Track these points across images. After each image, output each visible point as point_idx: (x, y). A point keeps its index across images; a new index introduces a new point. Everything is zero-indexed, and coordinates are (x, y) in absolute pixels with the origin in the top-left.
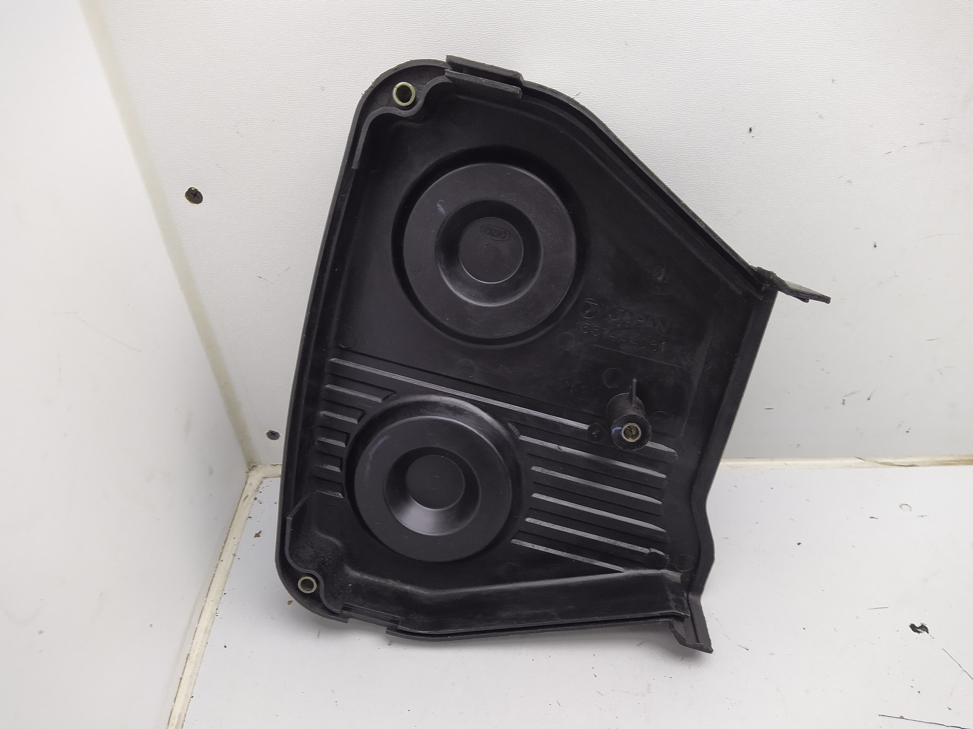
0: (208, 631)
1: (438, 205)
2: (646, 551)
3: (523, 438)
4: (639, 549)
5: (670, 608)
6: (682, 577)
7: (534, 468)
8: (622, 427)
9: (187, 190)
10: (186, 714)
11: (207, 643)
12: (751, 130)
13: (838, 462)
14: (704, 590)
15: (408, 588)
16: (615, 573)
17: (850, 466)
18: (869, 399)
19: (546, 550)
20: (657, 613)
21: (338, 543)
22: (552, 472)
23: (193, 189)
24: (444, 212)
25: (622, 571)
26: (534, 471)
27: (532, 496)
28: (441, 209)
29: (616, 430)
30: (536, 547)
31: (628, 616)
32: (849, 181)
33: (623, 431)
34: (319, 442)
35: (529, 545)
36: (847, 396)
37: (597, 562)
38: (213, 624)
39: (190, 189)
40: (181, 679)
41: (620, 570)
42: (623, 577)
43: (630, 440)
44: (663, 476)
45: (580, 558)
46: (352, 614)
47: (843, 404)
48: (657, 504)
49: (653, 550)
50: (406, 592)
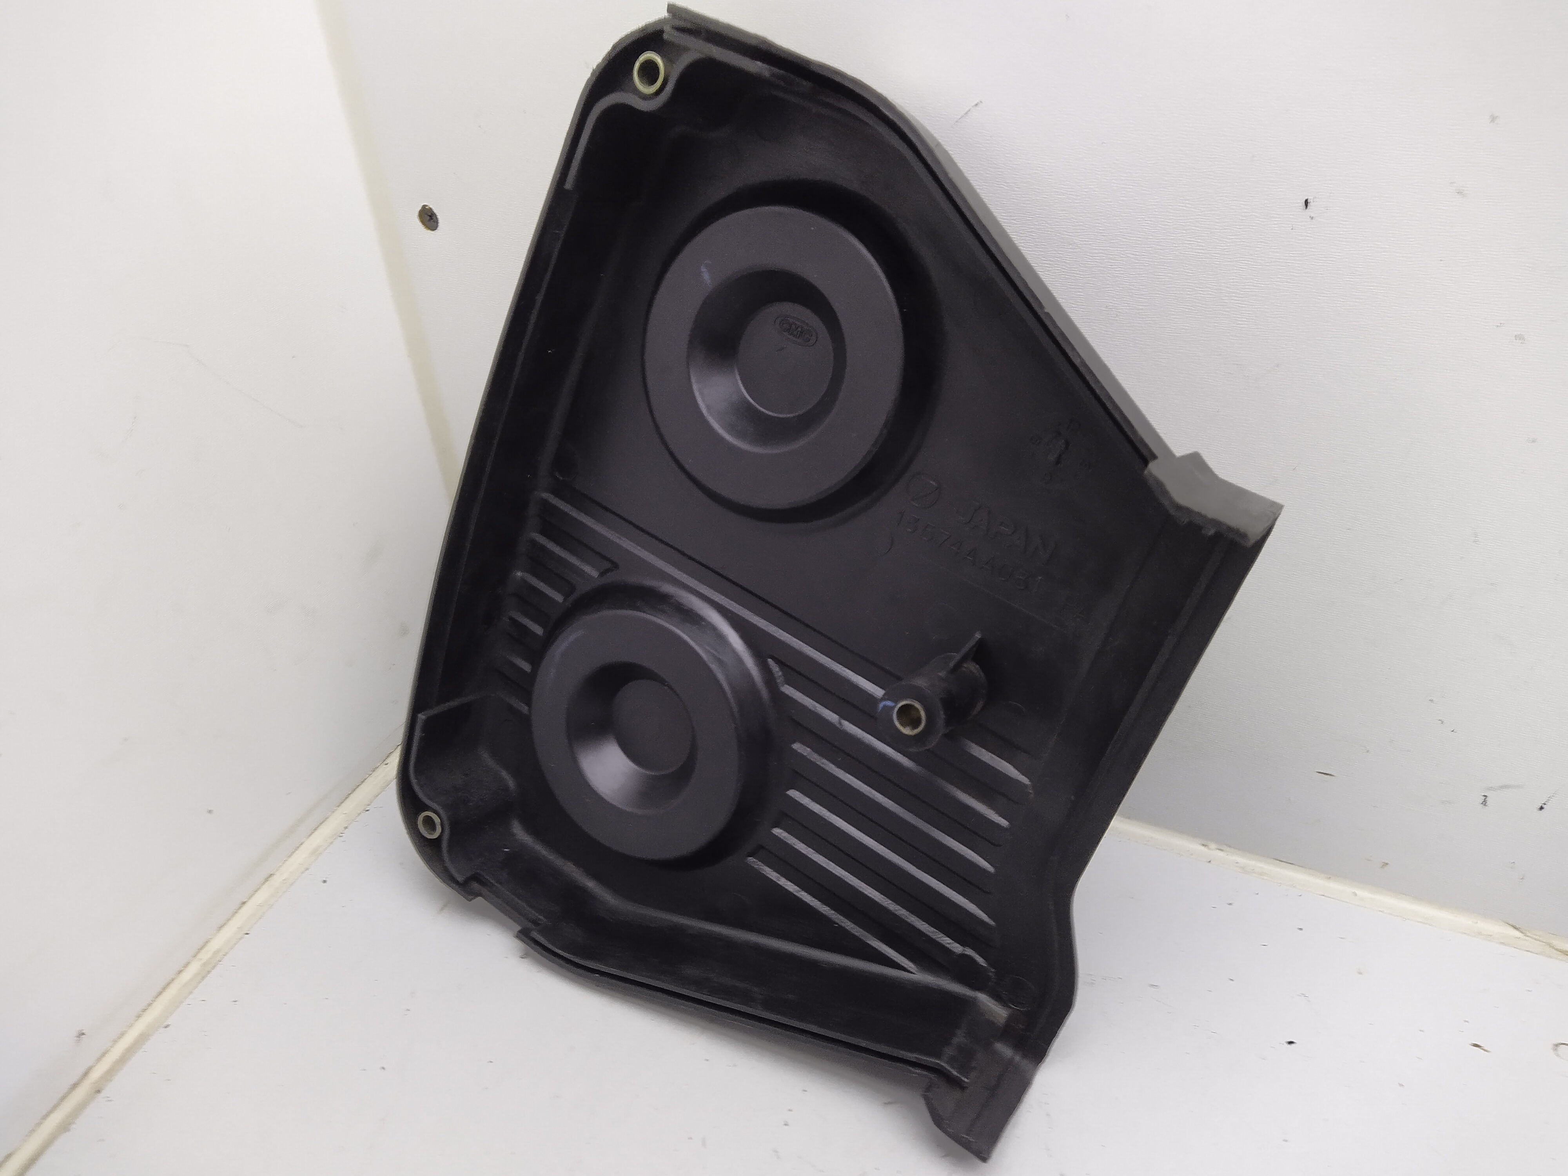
0: (316, 853)
1: (703, 269)
2: (957, 948)
3: (788, 690)
4: (946, 941)
5: (938, 1056)
6: (1010, 1019)
7: (797, 746)
8: (896, 702)
9: (420, 208)
10: (227, 953)
11: (307, 869)
12: (1306, 203)
13: (1464, 920)
14: (1048, 1056)
15: (591, 884)
16: (900, 969)
17: (1489, 937)
18: (1541, 808)
19: (798, 892)
20: (912, 1056)
21: (511, 784)
22: (824, 761)
23: (427, 207)
24: (709, 282)
25: (913, 971)
26: (795, 751)
27: (787, 793)
28: (706, 276)
29: (885, 706)
30: (784, 882)
31: (864, 1043)
32: (1520, 337)
33: (896, 709)
34: (511, 619)
35: (773, 875)
36: (1490, 789)
37: (874, 940)
38: (329, 846)
39: (424, 206)
40: (244, 903)
41: (909, 969)
42: (909, 981)
43: (907, 731)
44: (1004, 823)
45: (848, 925)
46: (484, 890)
47: (1484, 803)
48: (984, 871)
49: (969, 952)
50: (584, 891)
